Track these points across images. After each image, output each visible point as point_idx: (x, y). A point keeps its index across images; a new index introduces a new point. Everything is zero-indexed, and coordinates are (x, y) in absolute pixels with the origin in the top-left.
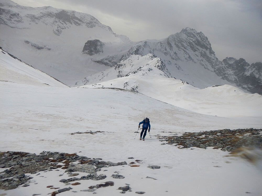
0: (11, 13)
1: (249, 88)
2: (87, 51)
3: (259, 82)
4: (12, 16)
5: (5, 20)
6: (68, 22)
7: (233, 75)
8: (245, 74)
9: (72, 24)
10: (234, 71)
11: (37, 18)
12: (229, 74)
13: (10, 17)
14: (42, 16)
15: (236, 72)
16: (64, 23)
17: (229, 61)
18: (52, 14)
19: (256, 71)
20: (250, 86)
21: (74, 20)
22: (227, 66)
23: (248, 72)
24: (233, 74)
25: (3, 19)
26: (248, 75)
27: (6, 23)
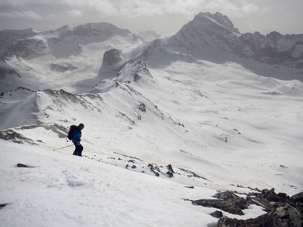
0: (36, 42)
1: (266, 60)
2: (106, 62)
3: (275, 52)
4: (37, 44)
5: (33, 49)
6: (86, 36)
7: (250, 51)
8: (260, 47)
9: (91, 37)
10: (251, 47)
11: (58, 40)
12: (245, 51)
13: (36, 46)
14: (62, 37)
15: (252, 47)
16: (83, 38)
17: (245, 37)
18: (71, 32)
19: (271, 41)
20: (268, 58)
21: (92, 32)
22: (244, 43)
23: (263, 44)
24: (250, 49)
25: (31, 49)
26: (263, 48)
27: (34, 52)
